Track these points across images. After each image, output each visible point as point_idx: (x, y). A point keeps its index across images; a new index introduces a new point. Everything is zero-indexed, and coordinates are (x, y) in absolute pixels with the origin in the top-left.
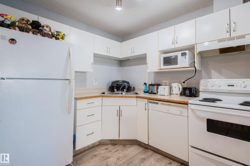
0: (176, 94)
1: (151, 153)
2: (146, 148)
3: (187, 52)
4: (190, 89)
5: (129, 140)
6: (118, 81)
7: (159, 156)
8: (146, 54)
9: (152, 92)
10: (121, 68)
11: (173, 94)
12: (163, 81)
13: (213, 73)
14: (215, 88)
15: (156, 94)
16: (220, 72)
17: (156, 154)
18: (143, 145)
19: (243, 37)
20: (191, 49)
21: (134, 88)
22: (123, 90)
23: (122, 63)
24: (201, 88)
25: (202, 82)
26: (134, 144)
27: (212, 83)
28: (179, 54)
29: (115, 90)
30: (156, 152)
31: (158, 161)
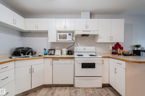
0: (65, 54)
1: (54, 88)
2: (50, 87)
3: (71, 33)
4: (71, 51)
5: (38, 87)
6: (23, 48)
7: (59, 88)
8: (48, 31)
9: (51, 54)
10: (22, 37)
11: (63, 54)
12: (56, 48)
13: (79, 44)
14: (80, 51)
15: (54, 55)
16: (81, 44)
17: (57, 88)
18: (48, 86)
19: (90, 31)
20: (73, 32)
21: (35, 52)
22: (28, 54)
23: (23, 34)
24: (75, 51)
25: (75, 48)
26: (42, 88)
27: (79, 48)
28: (67, 34)
29: (22, 54)
30: (57, 87)
31: (60, 90)
